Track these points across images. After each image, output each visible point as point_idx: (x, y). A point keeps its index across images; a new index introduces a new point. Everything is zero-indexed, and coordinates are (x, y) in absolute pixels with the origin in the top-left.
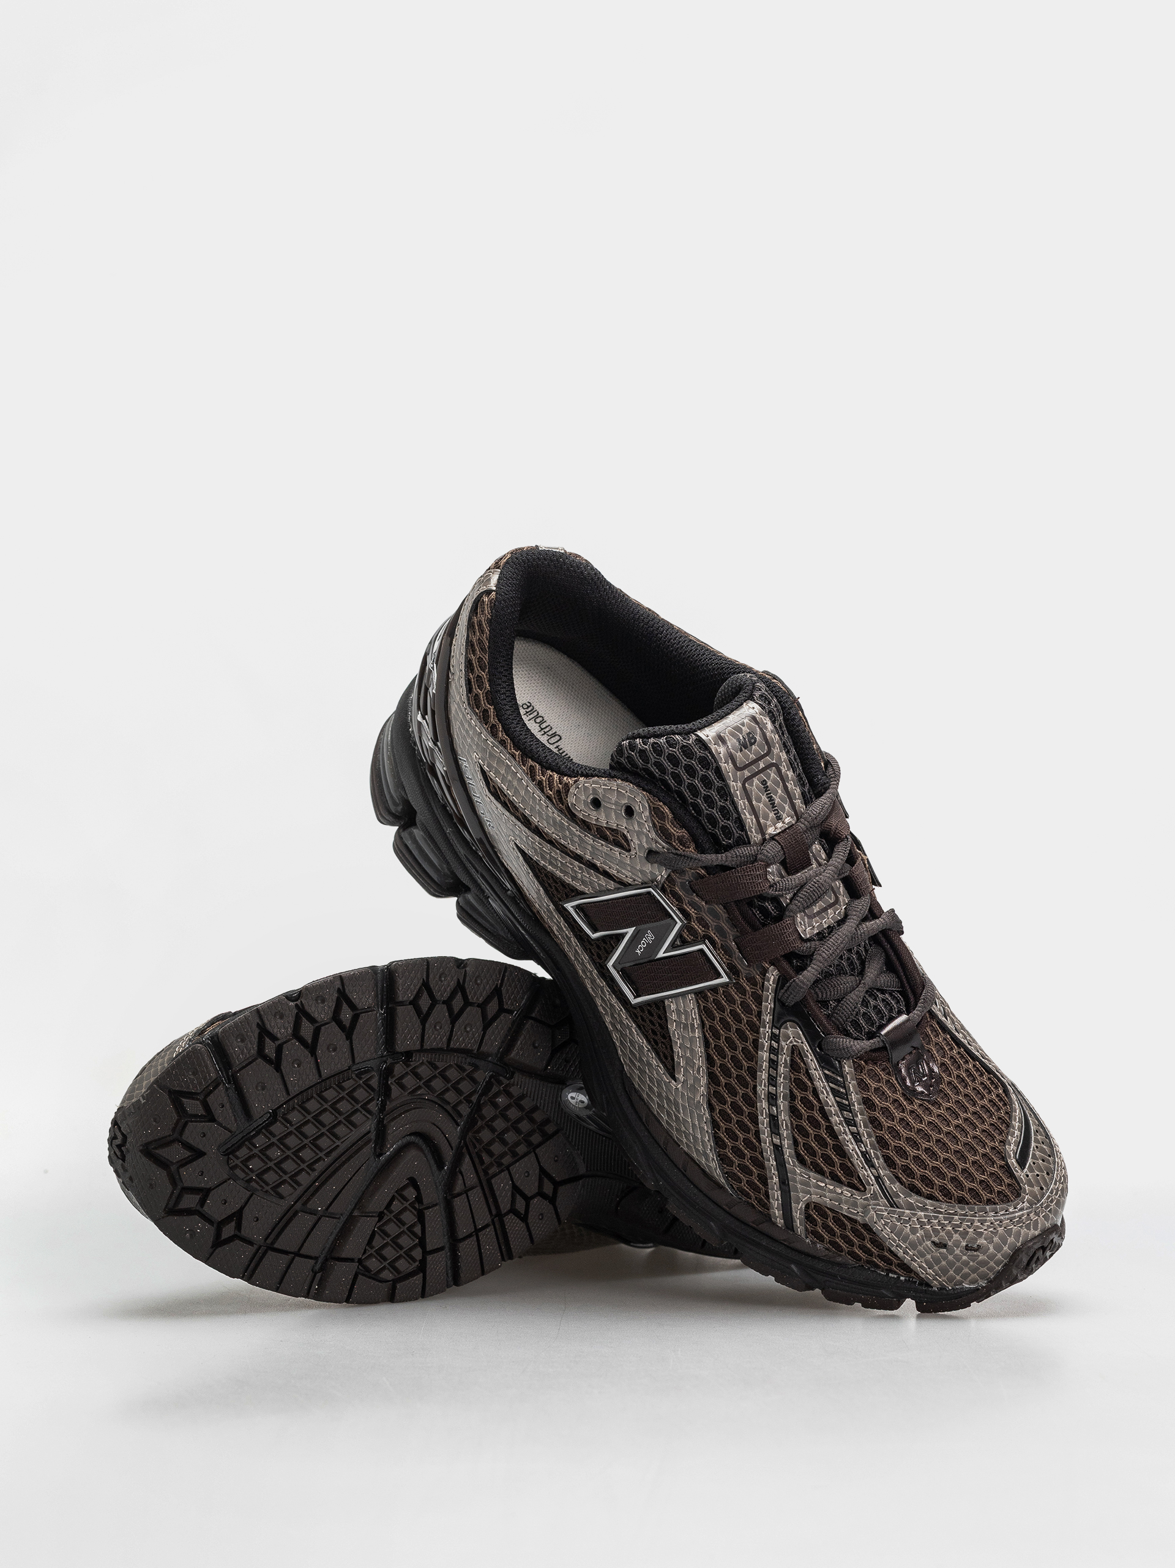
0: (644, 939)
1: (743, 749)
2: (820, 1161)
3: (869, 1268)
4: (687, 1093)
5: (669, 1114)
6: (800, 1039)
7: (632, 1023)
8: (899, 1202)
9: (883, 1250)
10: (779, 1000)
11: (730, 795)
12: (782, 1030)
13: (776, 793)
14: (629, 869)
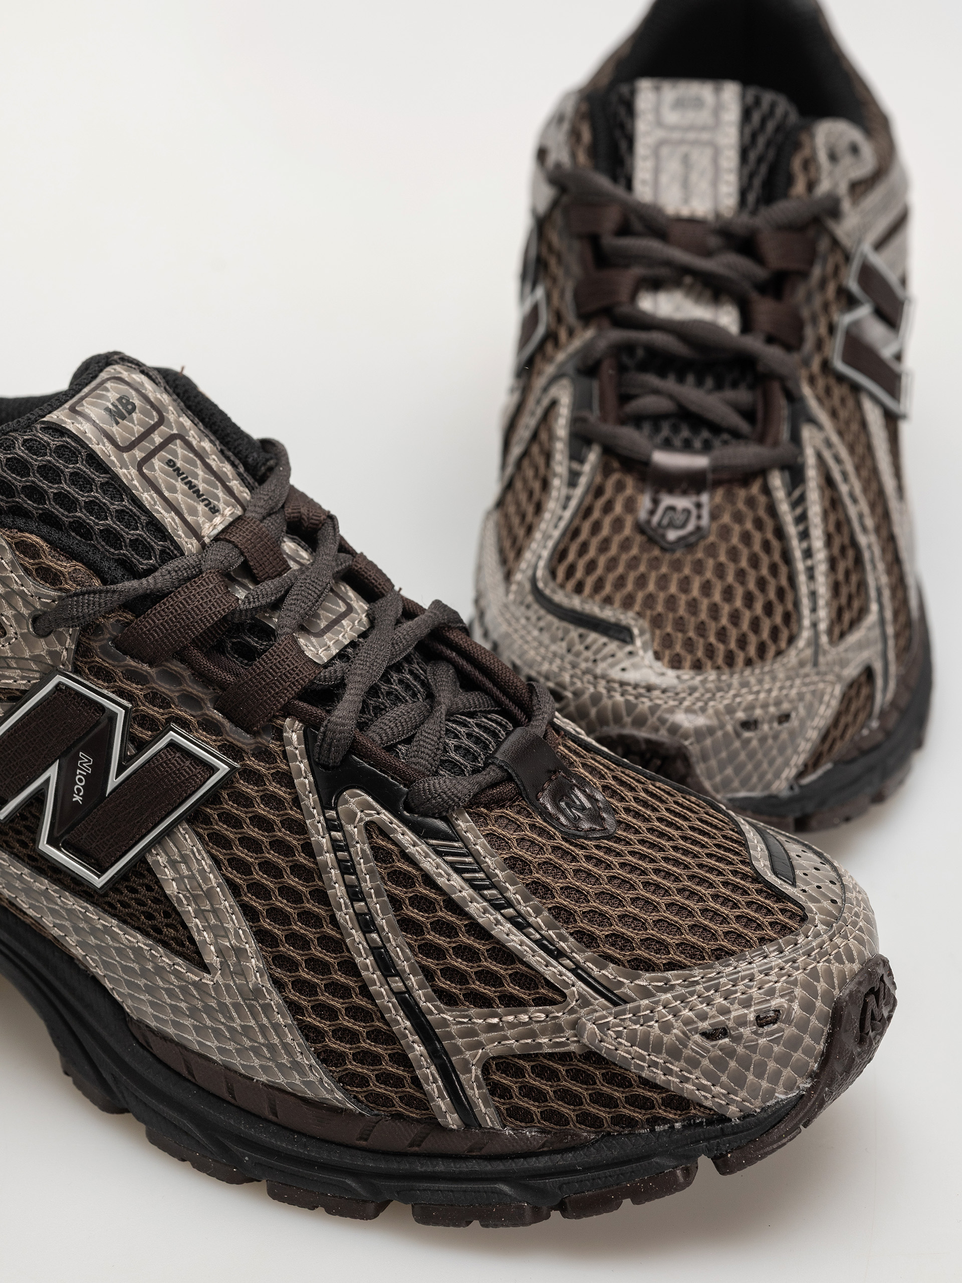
0: (78, 771)
1: (120, 420)
2: (477, 986)
3: (620, 1134)
4: (234, 981)
5: (218, 1033)
6: (373, 808)
7: (110, 919)
8: (626, 994)
9: (631, 1085)
10: (318, 764)
11: (124, 491)
12: (339, 808)
13: (196, 476)
14: (15, 666)
